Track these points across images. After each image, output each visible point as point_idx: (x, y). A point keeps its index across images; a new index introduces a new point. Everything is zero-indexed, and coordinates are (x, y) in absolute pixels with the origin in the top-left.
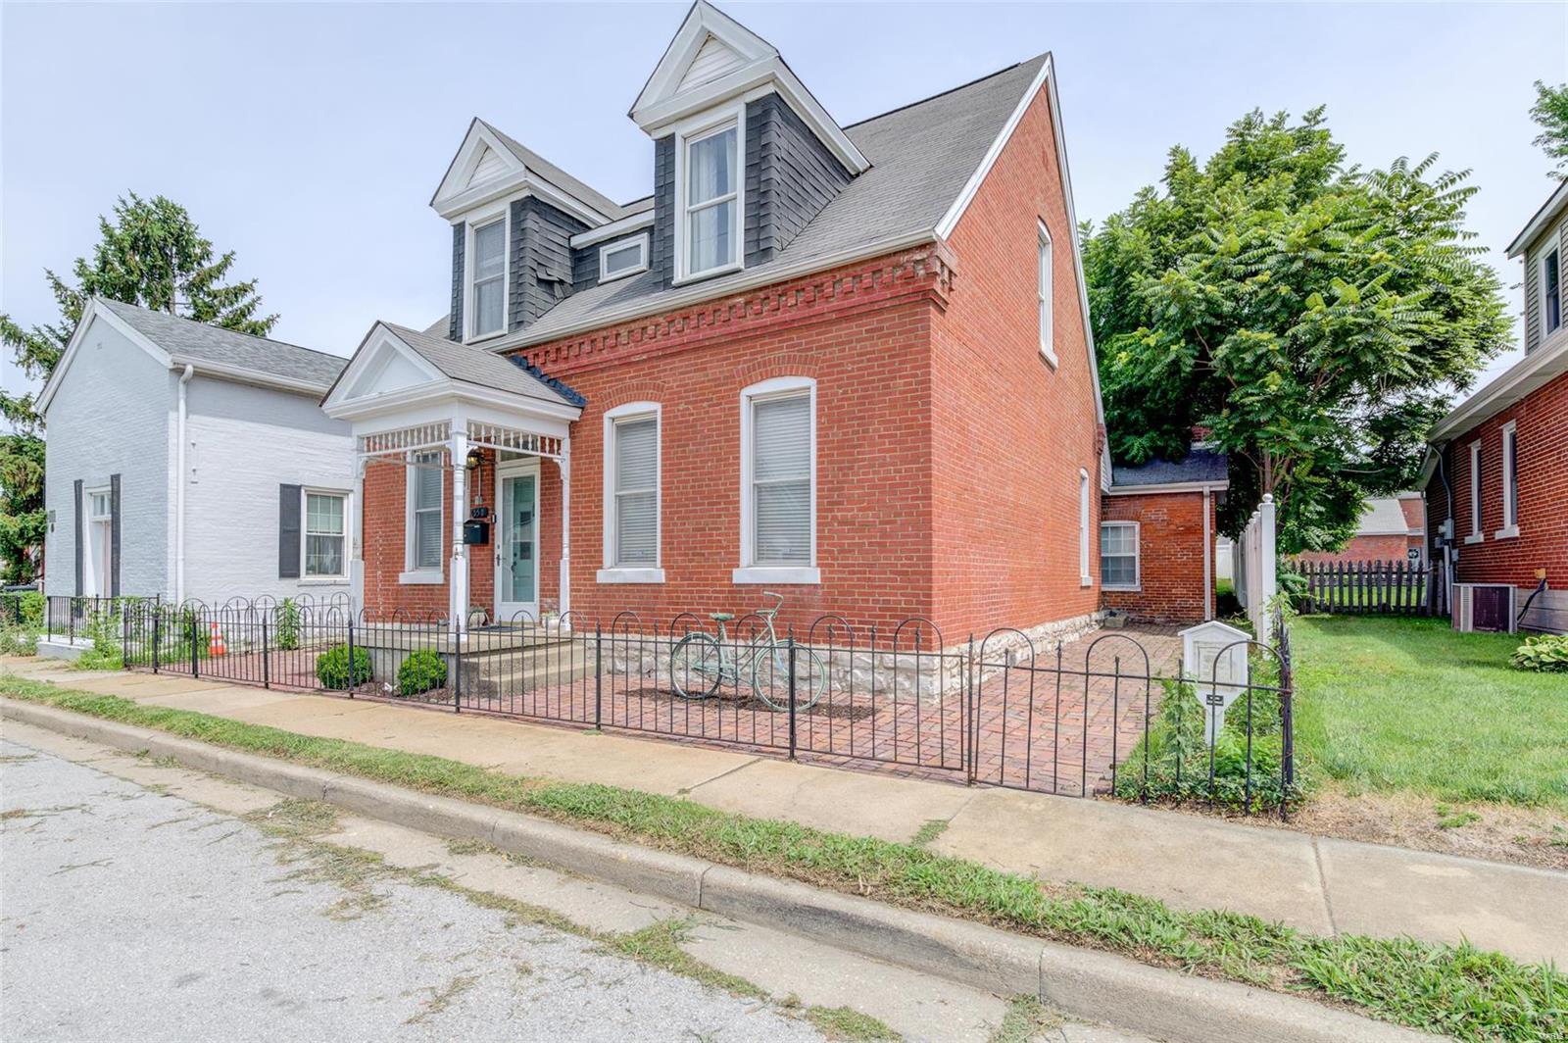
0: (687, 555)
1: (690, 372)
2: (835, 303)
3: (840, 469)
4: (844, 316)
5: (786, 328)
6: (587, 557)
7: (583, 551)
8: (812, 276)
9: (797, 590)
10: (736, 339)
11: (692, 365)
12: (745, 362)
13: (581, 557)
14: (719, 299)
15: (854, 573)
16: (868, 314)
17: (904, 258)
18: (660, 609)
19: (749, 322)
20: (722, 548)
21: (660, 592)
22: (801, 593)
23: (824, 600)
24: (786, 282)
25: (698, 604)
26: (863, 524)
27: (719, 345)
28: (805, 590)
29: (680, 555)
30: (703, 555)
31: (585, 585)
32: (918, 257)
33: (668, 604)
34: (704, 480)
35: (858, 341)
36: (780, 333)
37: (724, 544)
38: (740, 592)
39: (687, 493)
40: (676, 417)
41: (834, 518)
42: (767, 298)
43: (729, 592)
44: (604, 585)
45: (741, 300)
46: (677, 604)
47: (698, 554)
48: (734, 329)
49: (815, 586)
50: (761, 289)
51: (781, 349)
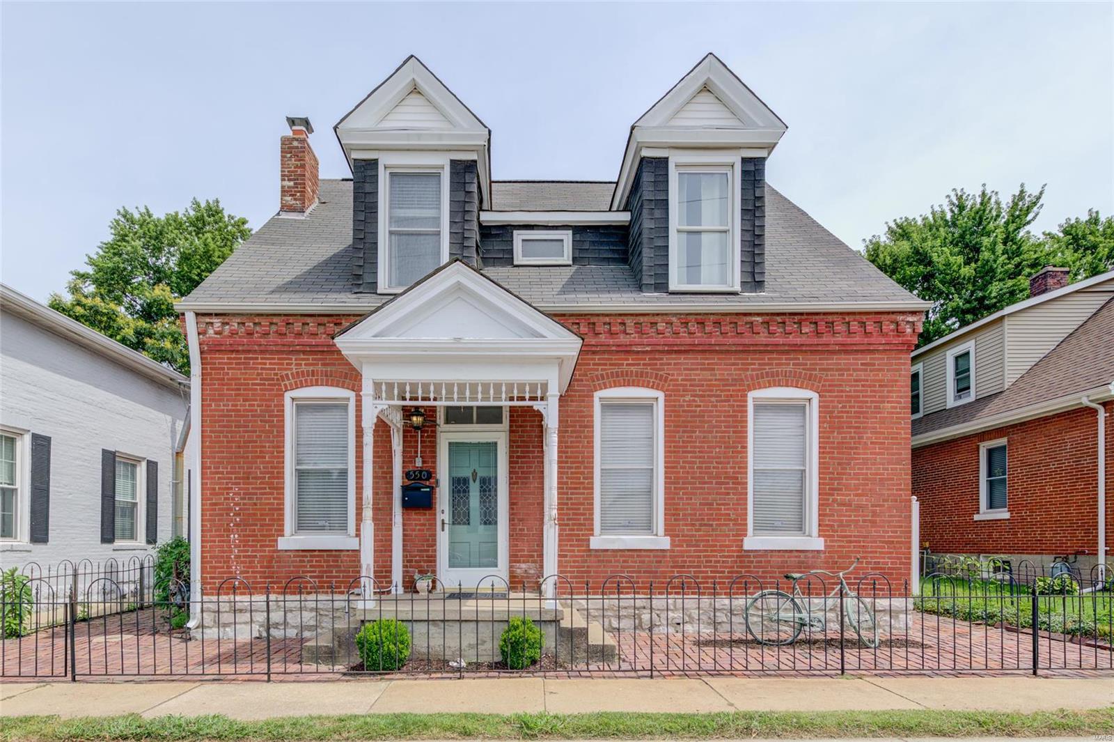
0: (693, 525)
1: (697, 369)
2: (839, 339)
3: (839, 464)
4: (845, 350)
5: (796, 349)
6: (573, 524)
7: (568, 519)
8: (825, 314)
9: (802, 555)
10: (745, 350)
11: (698, 364)
12: (753, 370)
13: (568, 525)
14: (737, 314)
15: (851, 542)
16: (862, 352)
17: (900, 318)
18: (663, 572)
19: (763, 338)
20: (730, 520)
21: (664, 557)
22: (805, 557)
23: (826, 563)
24: (802, 314)
25: (705, 567)
26: (859, 506)
27: (727, 352)
28: (810, 555)
29: (686, 525)
30: (712, 525)
31: (573, 551)
32: (910, 319)
33: (672, 567)
34: (712, 463)
35: (854, 370)
36: (787, 352)
37: (732, 517)
38: (749, 556)
39: (694, 473)
40: (682, 406)
41: (834, 500)
42: (784, 323)
43: (737, 556)
44: (597, 551)
45: (759, 319)
46: (684, 567)
47: (705, 525)
48: (747, 341)
49: (818, 551)
50: (778, 314)
51: (788, 365)
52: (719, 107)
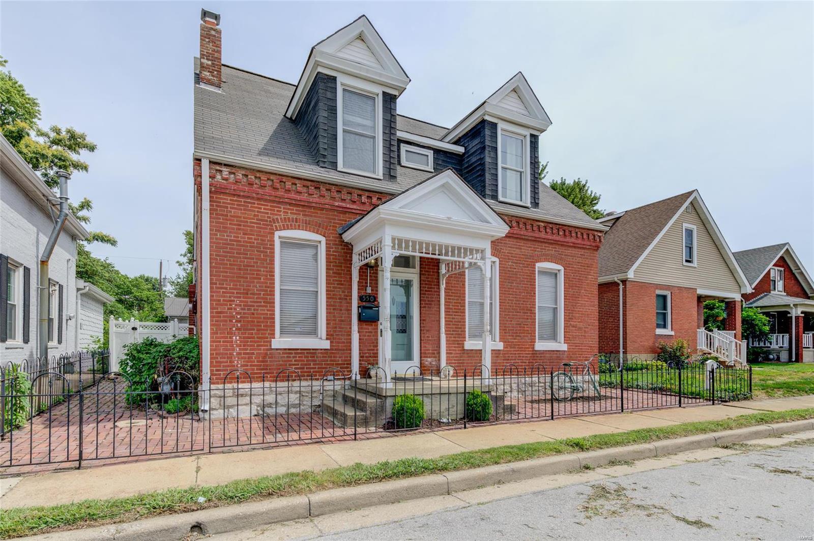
0: (513, 336)
1: (514, 248)
2: (573, 240)
3: (572, 305)
4: (575, 246)
5: (556, 243)
6: (456, 334)
7: (453, 331)
8: (569, 226)
9: (558, 353)
10: (536, 240)
11: (514, 245)
12: (538, 251)
13: (453, 334)
14: (533, 220)
15: (576, 346)
16: (580, 248)
17: (596, 233)
18: (499, 363)
19: (543, 235)
20: (529, 333)
21: (500, 354)
22: (560, 354)
23: (568, 357)
24: (559, 225)
25: (518, 360)
26: (580, 328)
27: (527, 240)
28: (561, 353)
29: (509, 336)
30: (520, 336)
31: (456, 350)
32: (599, 234)
33: (503, 360)
34: (521, 301)
35: (578, 257)
36: (552, 244)
37: (530, 332)
38: (537, 354)
39: (513, 306)
40: (508, 268)
41: (570, 324)
42: (552, 228)
43: (532, 354)
44: (467, 350)
45: (542, 224)
46: (508, 360)
47: (518, 336)
48: (537, 235)
49: (564, 351)
50: (550, 223)
51: (551, 250)
52: (519, 102)
